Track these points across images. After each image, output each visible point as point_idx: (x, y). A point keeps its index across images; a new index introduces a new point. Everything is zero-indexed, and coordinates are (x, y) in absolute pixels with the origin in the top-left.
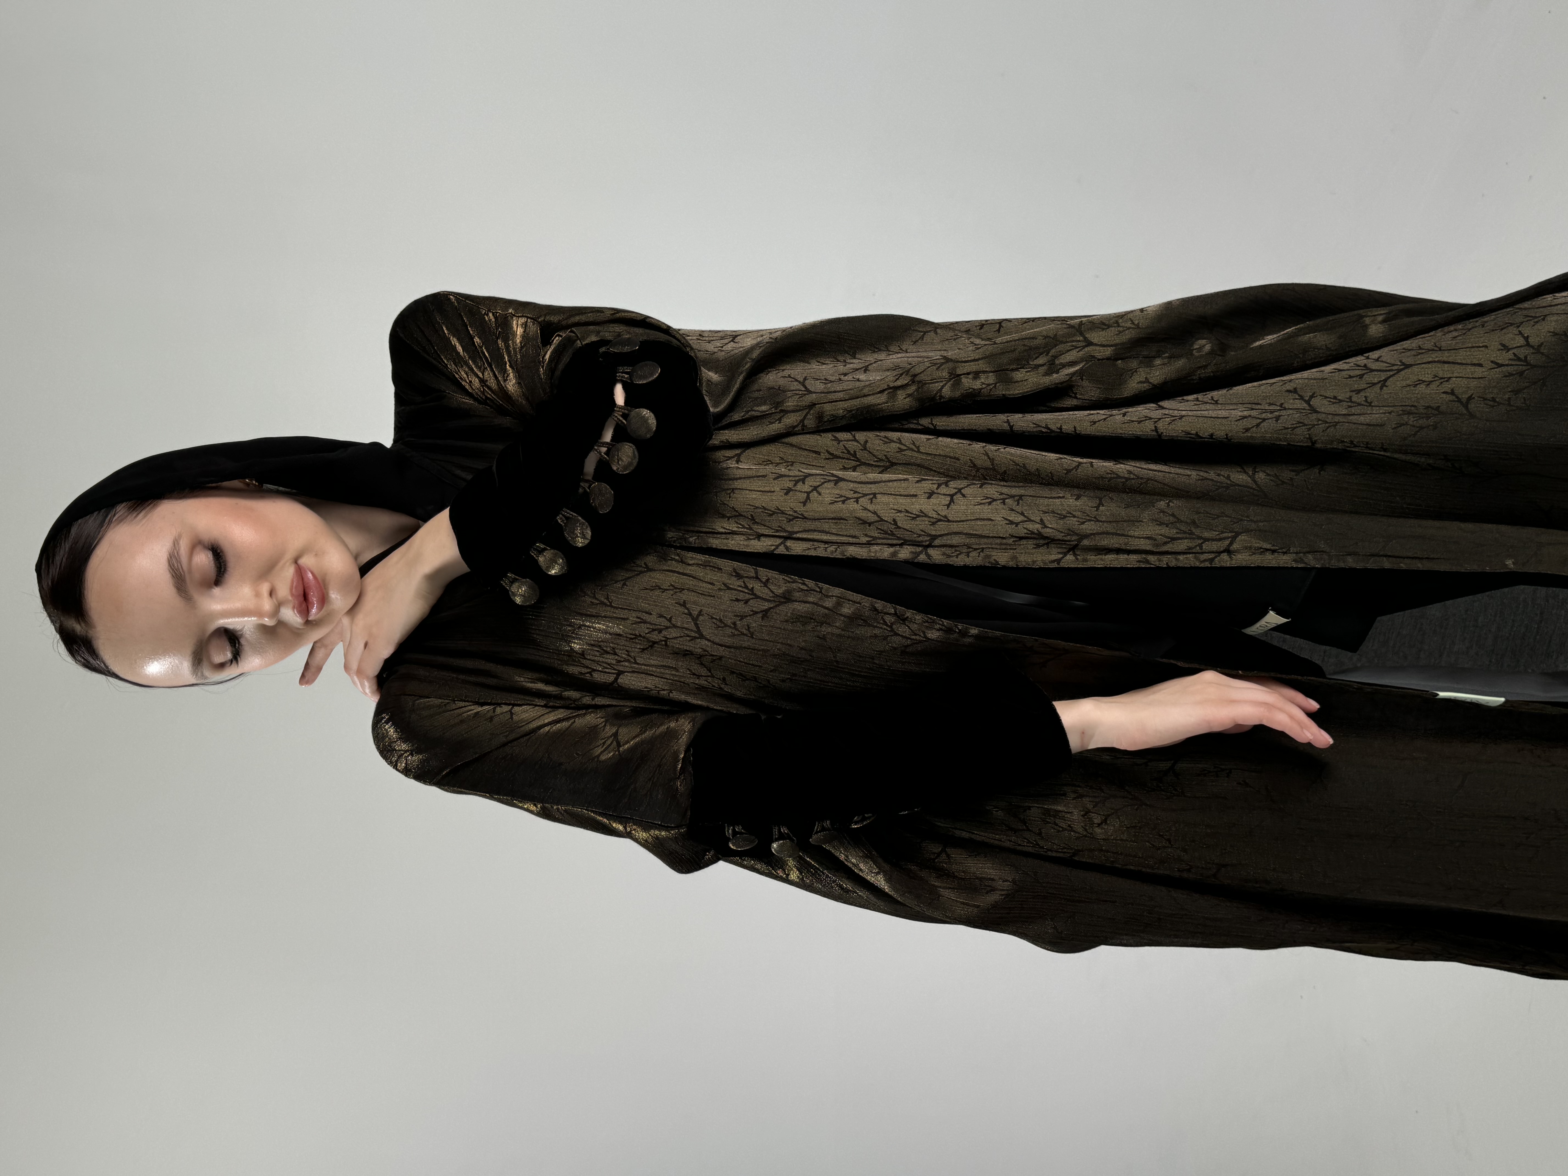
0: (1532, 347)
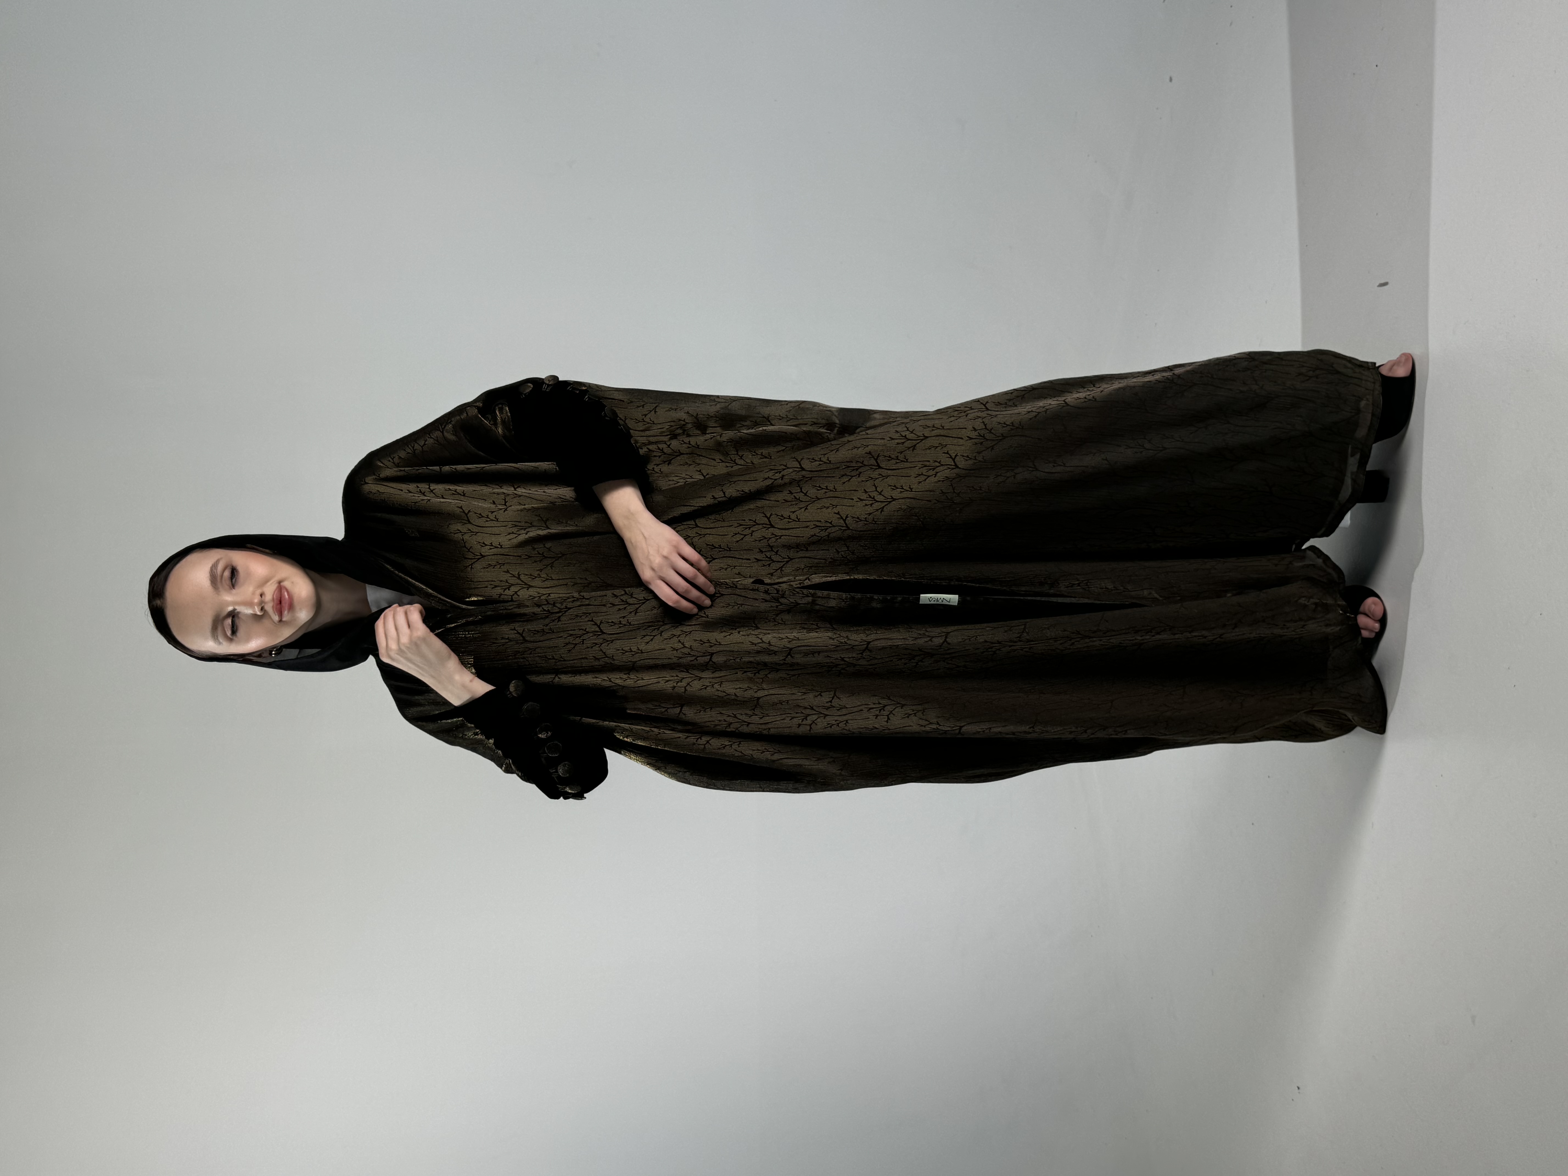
0: (988, 430)
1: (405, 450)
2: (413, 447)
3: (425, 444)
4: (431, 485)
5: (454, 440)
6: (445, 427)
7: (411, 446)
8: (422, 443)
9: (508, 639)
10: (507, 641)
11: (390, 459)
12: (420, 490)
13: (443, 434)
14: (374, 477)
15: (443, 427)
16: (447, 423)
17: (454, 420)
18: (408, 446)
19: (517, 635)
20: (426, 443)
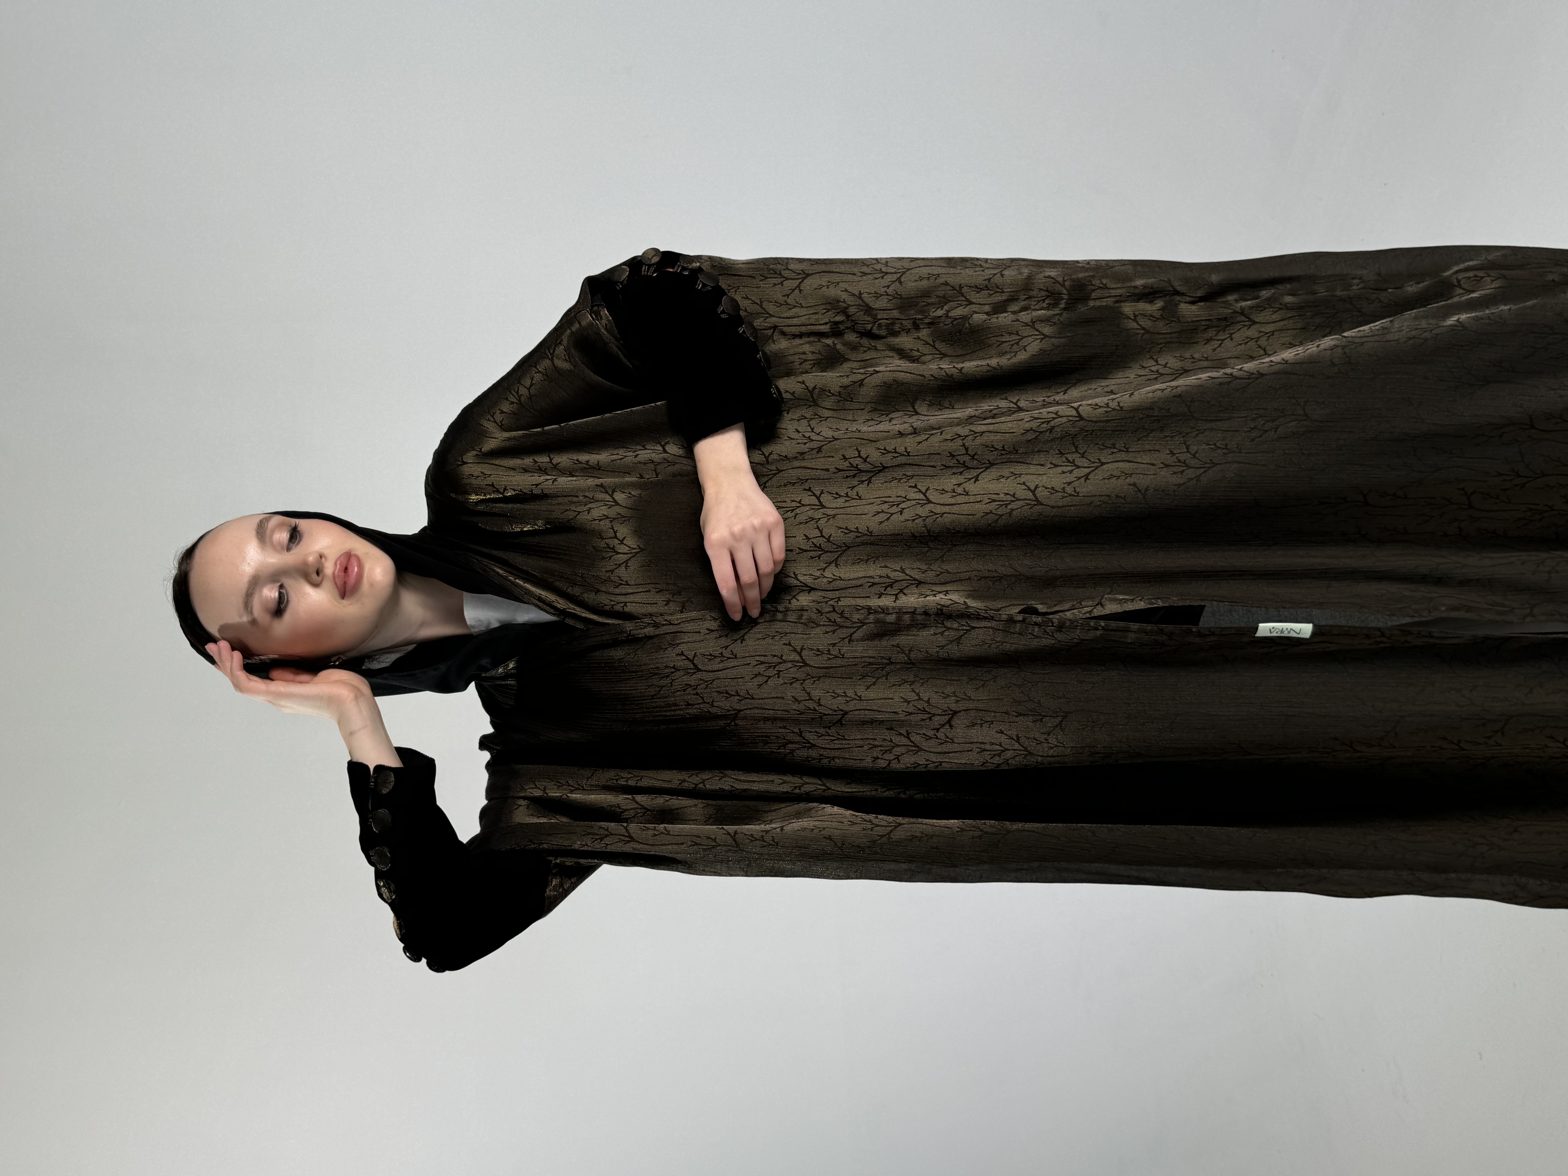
1: (507, 399)
2: (517, 393)
3: (532, 384)
4: (552, 456)
5: (567, 369)
6: (554, 352)
7: (515, 390)
8: (527, 382)
9: (674, 667)
10: (673, 670)
11: (489, 416)
12: (539, 466)
13: (553, 363)
14: (474, 453)
15: (552, 351)
16: (556, 345)
17: (565, 338)
18: (510, 392)
19: (686, 662)
20: (534, 382)
